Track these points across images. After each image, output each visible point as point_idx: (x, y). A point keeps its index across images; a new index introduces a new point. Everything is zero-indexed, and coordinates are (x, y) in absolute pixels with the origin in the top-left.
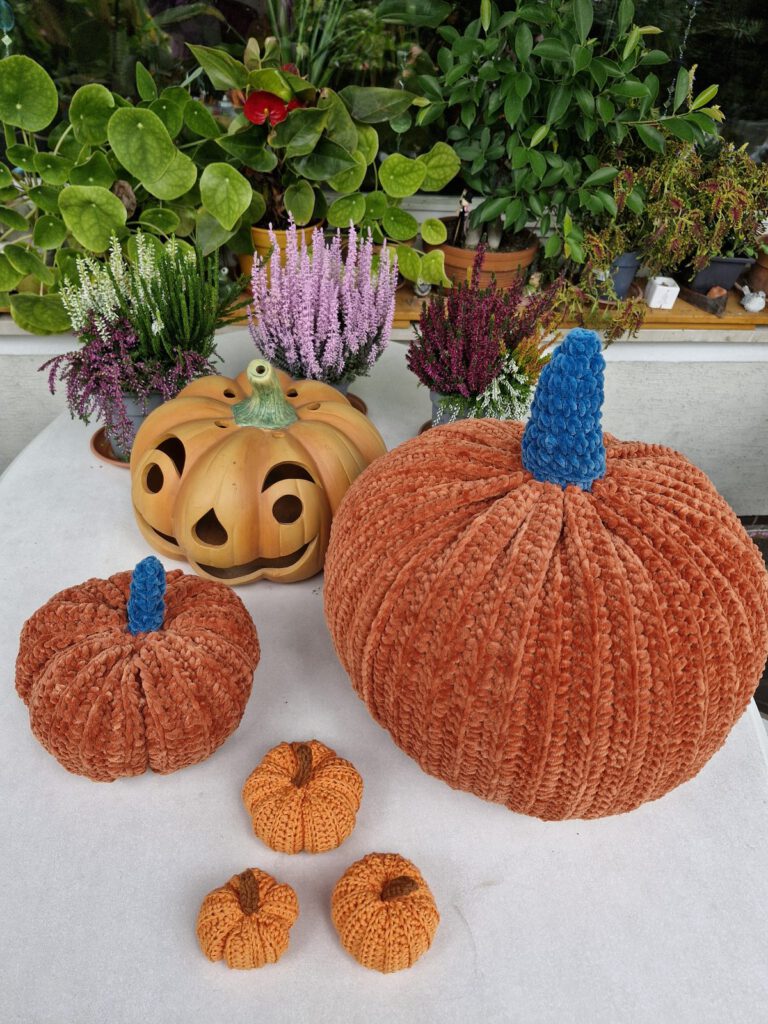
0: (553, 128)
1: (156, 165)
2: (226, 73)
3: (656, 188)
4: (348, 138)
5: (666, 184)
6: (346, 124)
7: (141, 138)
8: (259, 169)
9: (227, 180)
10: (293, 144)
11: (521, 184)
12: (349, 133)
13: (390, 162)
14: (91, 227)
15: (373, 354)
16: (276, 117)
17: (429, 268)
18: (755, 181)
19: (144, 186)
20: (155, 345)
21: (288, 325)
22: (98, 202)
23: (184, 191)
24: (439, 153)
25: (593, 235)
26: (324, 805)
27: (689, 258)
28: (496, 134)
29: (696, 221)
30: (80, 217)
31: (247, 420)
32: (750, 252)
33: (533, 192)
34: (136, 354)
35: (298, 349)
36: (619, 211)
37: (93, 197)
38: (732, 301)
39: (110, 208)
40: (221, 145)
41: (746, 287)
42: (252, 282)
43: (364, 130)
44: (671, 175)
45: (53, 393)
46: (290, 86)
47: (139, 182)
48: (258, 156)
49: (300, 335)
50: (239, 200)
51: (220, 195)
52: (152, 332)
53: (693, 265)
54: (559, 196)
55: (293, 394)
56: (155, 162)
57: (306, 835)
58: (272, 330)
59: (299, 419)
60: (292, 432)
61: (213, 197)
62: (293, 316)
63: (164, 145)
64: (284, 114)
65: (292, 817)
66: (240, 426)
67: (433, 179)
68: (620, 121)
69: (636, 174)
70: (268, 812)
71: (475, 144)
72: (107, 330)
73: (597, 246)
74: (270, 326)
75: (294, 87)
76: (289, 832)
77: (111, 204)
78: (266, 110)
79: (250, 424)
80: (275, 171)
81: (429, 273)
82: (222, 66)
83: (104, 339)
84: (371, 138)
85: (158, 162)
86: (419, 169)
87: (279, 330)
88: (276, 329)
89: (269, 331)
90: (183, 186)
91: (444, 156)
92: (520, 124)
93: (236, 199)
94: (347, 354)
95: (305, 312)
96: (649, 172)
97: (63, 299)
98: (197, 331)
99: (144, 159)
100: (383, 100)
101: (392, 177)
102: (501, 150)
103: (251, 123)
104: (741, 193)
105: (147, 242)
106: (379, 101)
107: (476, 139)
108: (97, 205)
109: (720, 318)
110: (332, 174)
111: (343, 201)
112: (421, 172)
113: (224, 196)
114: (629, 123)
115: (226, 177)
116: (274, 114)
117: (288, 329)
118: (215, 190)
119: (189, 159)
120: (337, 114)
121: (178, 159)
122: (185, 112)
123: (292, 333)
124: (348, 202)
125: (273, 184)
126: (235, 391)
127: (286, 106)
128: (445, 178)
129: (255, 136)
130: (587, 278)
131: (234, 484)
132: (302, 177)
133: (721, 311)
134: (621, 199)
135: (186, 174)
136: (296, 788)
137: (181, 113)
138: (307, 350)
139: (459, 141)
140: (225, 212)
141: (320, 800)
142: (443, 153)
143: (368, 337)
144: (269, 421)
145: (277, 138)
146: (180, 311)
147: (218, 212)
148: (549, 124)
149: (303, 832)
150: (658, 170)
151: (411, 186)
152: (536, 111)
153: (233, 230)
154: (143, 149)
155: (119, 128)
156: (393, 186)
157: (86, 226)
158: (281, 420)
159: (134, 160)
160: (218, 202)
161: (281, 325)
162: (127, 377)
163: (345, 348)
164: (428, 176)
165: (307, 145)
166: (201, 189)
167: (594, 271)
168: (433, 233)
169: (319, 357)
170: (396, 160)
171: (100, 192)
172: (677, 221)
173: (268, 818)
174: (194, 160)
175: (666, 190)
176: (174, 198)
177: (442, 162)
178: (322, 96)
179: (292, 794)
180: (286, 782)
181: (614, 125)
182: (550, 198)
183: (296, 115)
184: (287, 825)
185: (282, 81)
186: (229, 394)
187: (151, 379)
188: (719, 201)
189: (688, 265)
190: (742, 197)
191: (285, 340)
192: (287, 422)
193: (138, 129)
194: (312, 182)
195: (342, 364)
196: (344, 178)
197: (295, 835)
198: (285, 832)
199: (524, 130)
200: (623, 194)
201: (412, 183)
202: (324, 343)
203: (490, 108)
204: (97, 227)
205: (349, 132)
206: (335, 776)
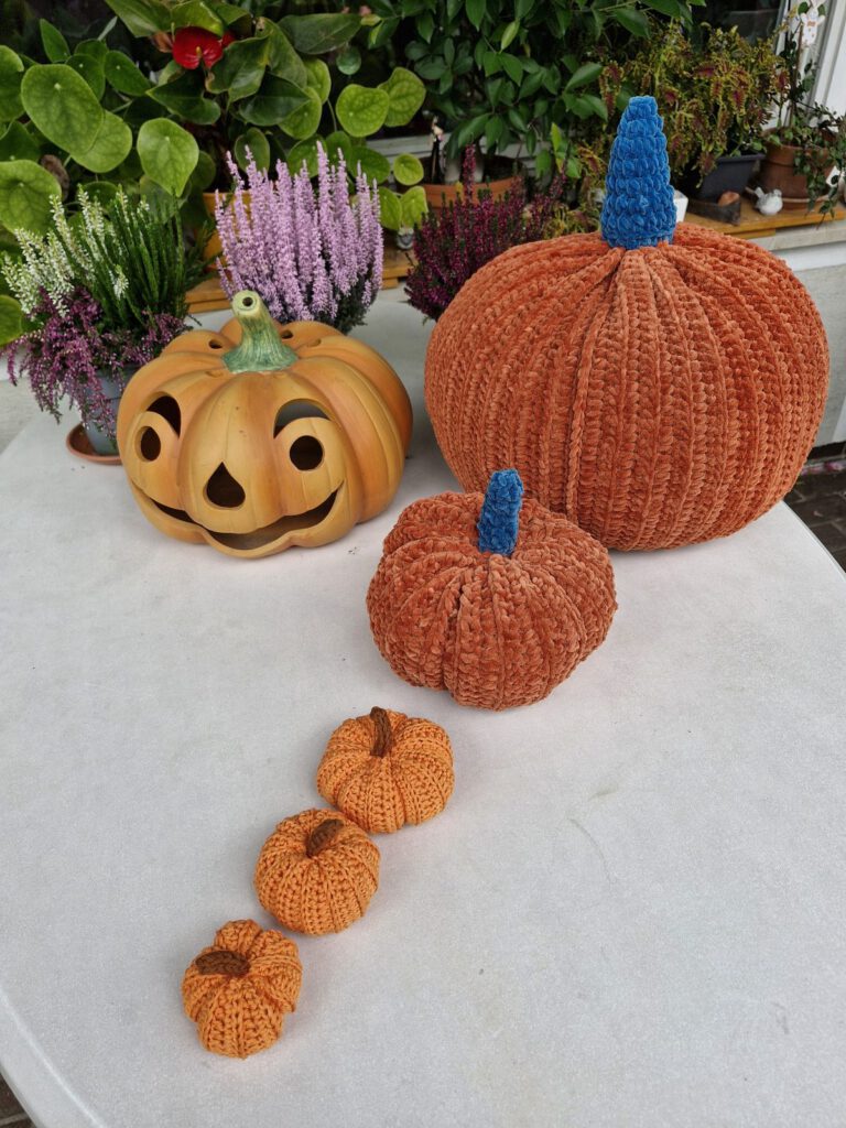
0: (523, 24)
1: (84, 133)
2: (145, 18)
3: (646, 83)
4: (296, 73)
5: (657, 76)
6: (290, 58)
7: (62, 102)
8: (202, 122)
9: (167, 139)
10: (235, 86)
11: (497, 97)
12: (295, 69)
13: (347, 95)
14: (22, 211)
15: (367, 295)
16: (211, 57)
17: (409, 210)
18: (753, 61)
19: (75, 158)
20: (121, 311)
21: (266, 271)
22: (26, 179)
23: (121, 160)
24: (399, 81)
25: (584, 146)
26: (418, 765)
27: (693, 160)
28: (460, 45)
29: (696, 112)
30: (8, 202)
31: (241, 366)
32: (758, 146)
33: (511, 105)
34: (101, 325)
35: (282, 299)
36: (609, 115)
37: (20, 174)
38: (745, 207)
39: (41, 184)
40: (153, 97)
41: (759, 189)
42: (218, 227)
43: (312, 65)
44: (660, 65)
45: (15, 384)
46: (220, 17)
47: (68, 154)
48: (198, 108)
49: (283, 279)
50: (185, 159)
51: (163, 157)
52: (115, 297)
53: (699, 168)
54: (541, 106)
55: (288, 335)
56: (82, 128)
57: (407, 803)
58: (248, 281)
59: (300, 358)
60: (295, 371)
61: (154, 161)
62: (270, 261)
63: (89, 107)
64: (219, 51)
65: (385, 788)
66: (234, 373)
67: (397, 112)
68: (596, 8)
69: (622, 69)
70: (357, 791)
71: (439, 61)
72: (63, 303)
73: (591, 159)
74: (246, 277)
75: (225, 19)
76: (387, 805)
77: (42, 180)
78: (198, 49)
79: (246, 370)
80: (219, 122)
81: (411, 216)
82: (138, 8)
83: (62, 314)
84: (320, 73)
85: (86, 128)
86: (381, 99)
87: (256, 279)
88: (253, 281)
89: (246, 284)
90: (119, 153)
91: (406, 84)
92: (485, 25)
93: (180, 158)
94: (338, 296)
95: (283, 250)
96: (636, 65)
97: (7, 279)
98: (166, 288)
99: (69, 127)
100: (327, 28)
101: (351, 114)
102: (469, 61)
103: (183, 69)
104: (740, 73)
105: (91, 200)
106: (322, 30)
107: (439, 55)
108: (25, 183)
109: (736, 226)
110: (284, 115)
111: (302, 147)
112: (383, 103)
113: (167, 157)
114: (606, 9)
115: (166, 135)
116: (208, 54)
117: (267, 276)
118: (155, 153)
119: (121, 120)
120: (279, 47)
121: (107, 122)
122: (106, 70)
123: (273, 280)
124: (307, 147)
125: (218, 138)
126: (220, 341)
127: (220, 41)
128: (410, 109)
129: (190, 85)
130: (586, 200)
131: (241, 432)
132: (250, 125)
133: (737, 218)
134: (610, 99)
135: (119, 139)
136: (379, 759)
137: (101, 71)
138: (293, 296)
139: (420, 60)
140: (172, 177)
141: (411, 762)
142: (403, 80)
143: (358, 276)
144: (266, 362)
145: (216, 81)
146: (143, 266)
147: (162, 179)
148: (518, 19)
149: (403, 800)
150: (646, 62)
151: (373, 121)
152: (501, 9)
153: (182, 197)
154: (65, 113)
155: (34, 92)
156: (354, 124)
157: (16, 212)
158: (280, 360)
159: (57, 128)
160: (161, 165)
161: (259, 273)
162: (96, 350)
163: (336, 289)
164: (391, 109)
165: (251, 85)
166: (140, 153)
167: (592, 190)
168: (407, 171)
169: (309, 301)
170: (353, 93)
171: (26, 167)
172: (674, 116)
173: (358, 798)
174: (126, 120)
175: (657, 83)
176: (110, 169)
177: (405, 90)
178: (258, 27)
179: (377, 765)
180: (365, 756)
181: (591, 14)
182: (532, 109)
183: (233, 51)
184: (382, 798)
185: (211, 14)
186: (214, 345)
187: (123, 351)
188: (718, 85)
189: (694, 168)
190: (742, 77)
191: (266, 290)
192: (287, 362)
193: (56, 91)
194: (263, 129)
195: (335, 307)
196: (298, 121)
197: (394, 807)
198: (382, 806)
199: (491, 34)
200: (611, 93)
201: (375, 117)
202: (310, 285)
203: (450, 13)
204: (29, 212)
205: (295, 67)
206: (418, 735)
